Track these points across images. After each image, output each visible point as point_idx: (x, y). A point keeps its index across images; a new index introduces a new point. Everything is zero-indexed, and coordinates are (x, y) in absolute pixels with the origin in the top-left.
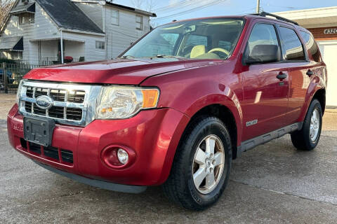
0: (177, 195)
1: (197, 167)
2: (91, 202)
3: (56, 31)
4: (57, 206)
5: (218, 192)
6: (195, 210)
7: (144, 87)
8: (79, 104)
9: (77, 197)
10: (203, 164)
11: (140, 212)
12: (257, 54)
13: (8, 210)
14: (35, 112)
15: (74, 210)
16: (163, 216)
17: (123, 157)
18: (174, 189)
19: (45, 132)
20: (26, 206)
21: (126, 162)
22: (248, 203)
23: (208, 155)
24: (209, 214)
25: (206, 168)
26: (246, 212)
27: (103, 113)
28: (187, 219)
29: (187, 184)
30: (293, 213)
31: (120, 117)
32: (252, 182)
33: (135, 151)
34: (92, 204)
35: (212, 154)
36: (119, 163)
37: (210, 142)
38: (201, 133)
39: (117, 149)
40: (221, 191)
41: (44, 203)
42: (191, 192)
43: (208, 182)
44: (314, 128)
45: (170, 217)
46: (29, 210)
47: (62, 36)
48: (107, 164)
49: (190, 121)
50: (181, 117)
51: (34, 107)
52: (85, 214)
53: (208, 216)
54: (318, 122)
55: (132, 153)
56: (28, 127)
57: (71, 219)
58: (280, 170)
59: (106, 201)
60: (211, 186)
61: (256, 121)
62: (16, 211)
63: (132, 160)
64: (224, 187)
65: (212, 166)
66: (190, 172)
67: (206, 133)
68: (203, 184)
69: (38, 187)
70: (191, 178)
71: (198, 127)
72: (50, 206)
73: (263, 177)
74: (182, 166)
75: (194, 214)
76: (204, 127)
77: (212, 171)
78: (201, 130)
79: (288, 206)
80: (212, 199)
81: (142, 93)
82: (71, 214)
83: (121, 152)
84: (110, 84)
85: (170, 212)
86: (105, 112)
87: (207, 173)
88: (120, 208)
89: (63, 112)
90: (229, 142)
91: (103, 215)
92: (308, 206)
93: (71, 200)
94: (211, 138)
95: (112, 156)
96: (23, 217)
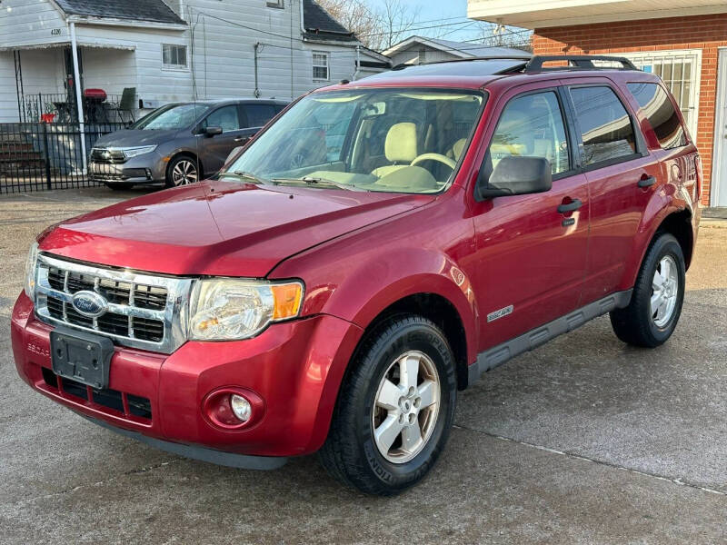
0: (346, 470)
1: (383, 414)
2: (184, 483)
3: (60, 24)
4: (121, 495)
5: (427, 457)
6: (381, 495)
7: (274, 281)
8: (157, 312)
9: (157, 474)
10: (394, 409)
11: (278, 503)
12: (504, 179)
13: (29, 506)
14: (71, 319)
15: (155, 501)
16: (322, 507)
17: (242, 409)
18: (339, 459)
19: (95, 361)
20: (61, 498)
21: (247, 418)
22: (486, 476)
23: (405, 391)
24: (408, 501)
25: (401, 416)
26: (478, 495)
27: (202, 330)
28: (366, 512)
29: (361, 449)
30: (569, 495)
31: (235, 337)
32: (505, 430)
33: (262, 398)
34: (187, 489)
35: (411, 389)
36: (236, 420)
37: (409, 365)
38: (386, 353)
39: (230, 396)
40: (435, 456)
41: (95, 490)
42: (371, 464)
43: (406, 440)
44: (662, 297)
45: (335, 509)
46: (69, 505)
47: (75, 37)
48: (214, 423)
49: (365, 334)
50: (347, 328)
51: (68, 310)
52: (176, 508)
53: (406, 506)
54: (674, 283)
55: (257, 401)
56: (59, 351)
57: (151, 520)
58: (572, 400)
59: (213, 480)
60: (413, 448)
61: (510, 309)
62: (45, 507)
63: (257, 413)
64: (441, 447)
65: (414, 410)
66: (368, 426)
67: (398, 349)
68: (397, 444)
69: (77, 455)
70: (371, 437)
71: (380, 342)
72: (108, 495)
73: (533, 417)
74: (351, 418)
75: (380, 501)
76: (394, 340)
77: (415, 420)
78: (388, 347)
79: (563, 480)
80: (415, 472)
81: (272, 292)
82: (149, 509)
83: (237, 400)
84: (213, 277)
85: (335, 501)
86: (206, 327)
87: (402, 425)
88: (240, 494)
89: (127, 324)
90: (448, 360)
91: (209, 509)
92: (601, 480)
93: (145, 482)
94: (410, 358)
95: (222, 409)
96: (61, 518)
